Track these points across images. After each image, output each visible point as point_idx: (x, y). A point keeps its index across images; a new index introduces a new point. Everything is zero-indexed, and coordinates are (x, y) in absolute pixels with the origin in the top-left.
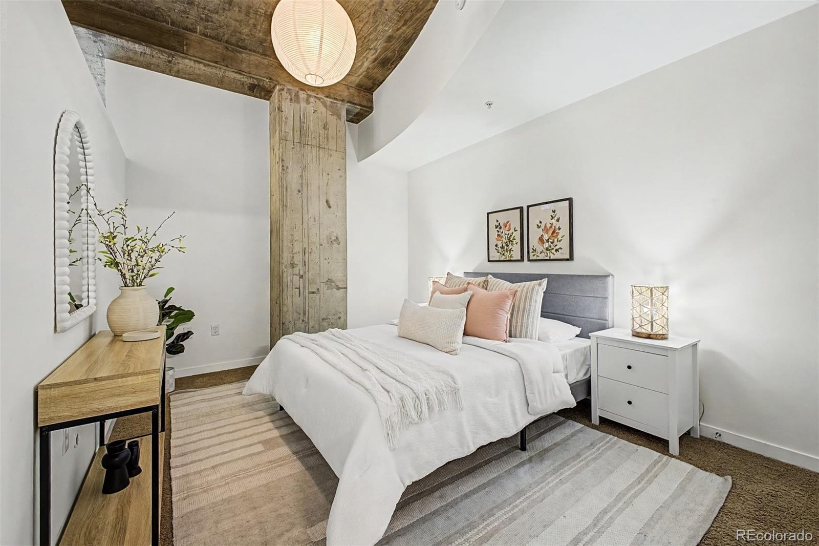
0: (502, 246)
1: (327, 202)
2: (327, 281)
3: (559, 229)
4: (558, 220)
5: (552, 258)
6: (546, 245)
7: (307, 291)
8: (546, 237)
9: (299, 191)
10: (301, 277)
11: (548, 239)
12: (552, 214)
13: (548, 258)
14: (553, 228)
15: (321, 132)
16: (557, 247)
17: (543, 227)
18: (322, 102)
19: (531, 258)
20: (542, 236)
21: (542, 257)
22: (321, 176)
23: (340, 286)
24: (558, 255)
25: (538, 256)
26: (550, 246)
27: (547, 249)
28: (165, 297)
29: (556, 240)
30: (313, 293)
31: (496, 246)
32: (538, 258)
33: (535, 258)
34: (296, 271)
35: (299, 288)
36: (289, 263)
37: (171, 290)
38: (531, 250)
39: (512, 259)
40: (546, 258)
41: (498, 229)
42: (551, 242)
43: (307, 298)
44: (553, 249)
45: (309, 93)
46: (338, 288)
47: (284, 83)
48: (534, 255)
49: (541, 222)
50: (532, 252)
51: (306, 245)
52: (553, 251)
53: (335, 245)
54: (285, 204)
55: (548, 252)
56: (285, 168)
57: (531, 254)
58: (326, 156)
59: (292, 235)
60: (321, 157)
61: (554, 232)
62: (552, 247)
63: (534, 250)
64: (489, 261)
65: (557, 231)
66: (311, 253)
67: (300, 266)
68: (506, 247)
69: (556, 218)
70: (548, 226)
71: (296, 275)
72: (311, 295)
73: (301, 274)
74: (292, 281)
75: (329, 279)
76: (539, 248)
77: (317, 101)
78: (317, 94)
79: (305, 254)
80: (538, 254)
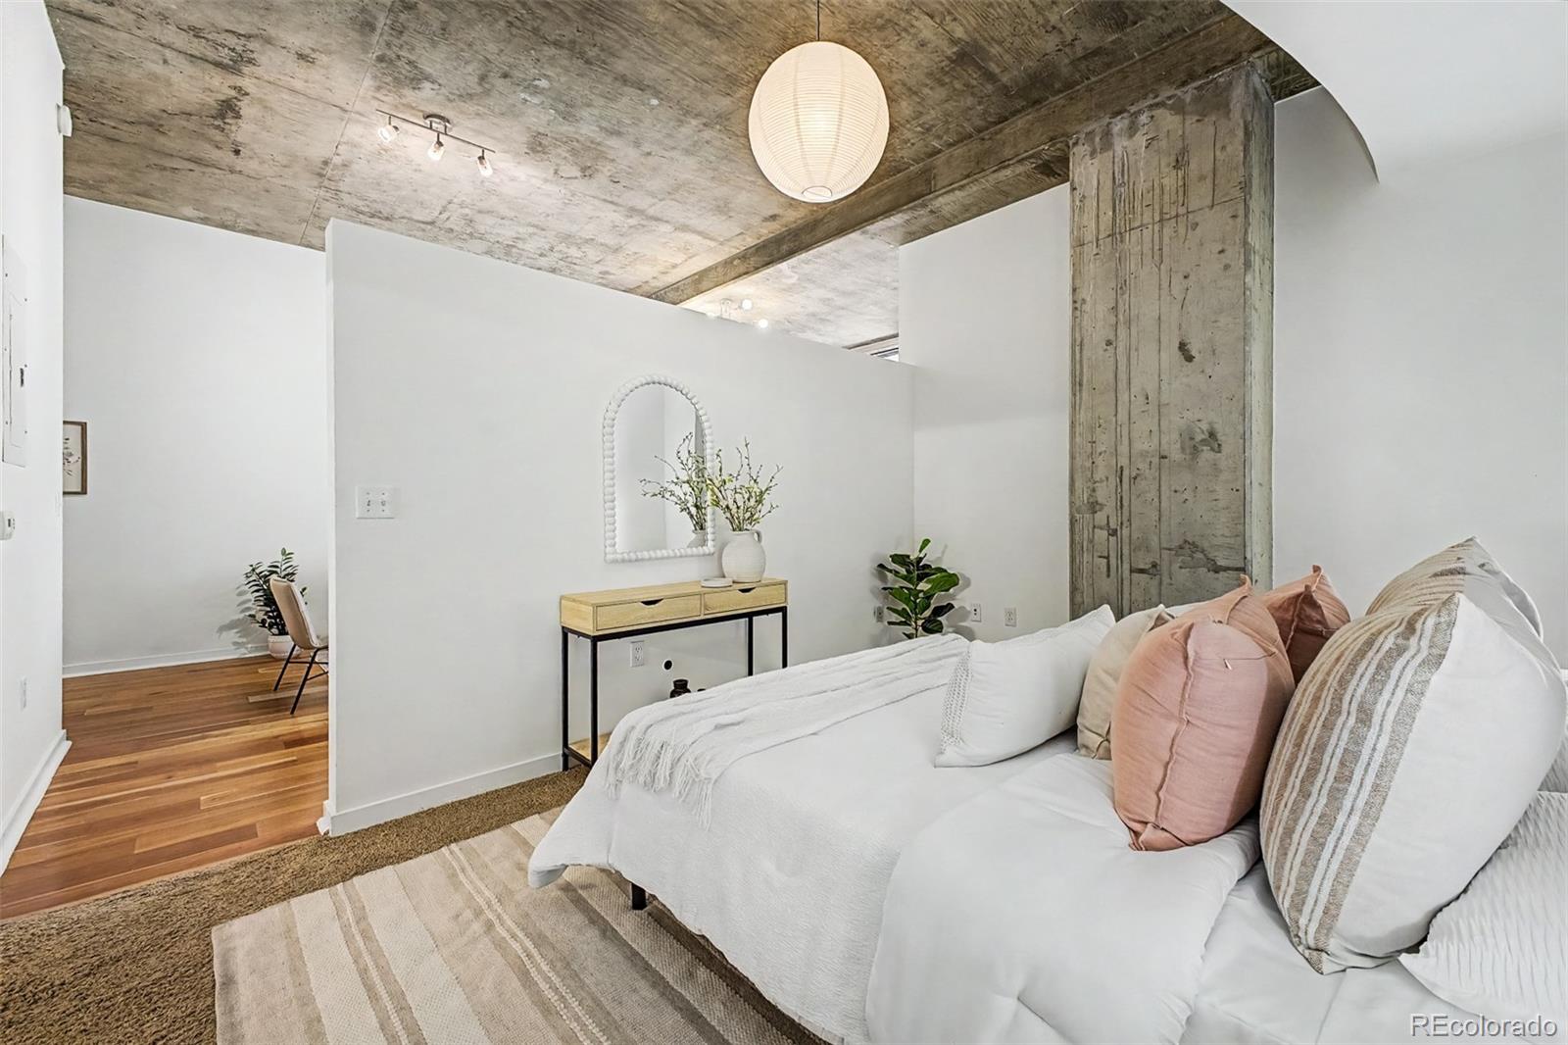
1: (1182, 347)
2: (1181, 548)
7: (1126, 566)
9: (1109, 343)
10: (1114, 533)
15: (1166, 181)
18: (1172, 108)
22: (1164, 292)
23: (1221, 562)
28: (920, 551)
30: (1142, 571)
34: (1100, 518)
35: (1108, 558)
36: (1086, 502)
37: (926, 542)
43: (1126, 583)
45: (1133, 109)
46: (1217, 570)
51: (1124, 461)
53: (1207, 454)
54: (1078, 380)
56: (1078, 305)
58: (1182, 230)
59: (1094, 442)
60: (1166, 240)
66: (1135, 478)
67: (1110, 508)
71: (1101, 528)
72: (1135, 575)
73: (1113, 525)
74: (1091, 541)
75: (1186, 541)
77: (1157, 112)
78: (1156, 97)
79: (1121, 481)
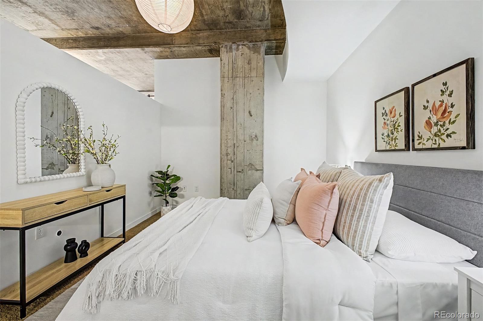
0: (388, 135)
1: (250, 112)
2: (249, 165)
3: (452, 106)
4: (450, 95)
5: (441, 146)
6: (435, 129)
7: (236, 171)
8: (434, 119)
9: (231, 108)
10: (232, 162)
11: (437, 122)
12: (443, 88)
13: (436, 146)
14: (444, 106)
15: (246, 66)
16: (449, 132)
17: (430, 107)
18: (247, 47)
19: (417, 146)
20: (430, 118)
21: (429, 145)
22: (245, 96)
23: (258, 169)
24: (449, 143)
25: (423, 144)
26: (440, 131)
27: (436, 135)
28: (167, 170)
29: (447, 122)
30: (240, 172)
31: (383, 135)
32: (424, 147)
33: (420, 146)
34: (229, 157)
35: (231, 169)
36: (225, 153)
37: (169, 166)
38: (416, 138)
39: (397, 148)
40: (434, 146)
41: (384, 117)
42: (441, 125)
43: (236, 175)
44: (444, 134)
45: (238, 43)
46: (257, 170)
47: (223, 42)
48: (419, 144)
49: (428, 102)
50: (418, 140)
51: (235, 142)
52: (444, 137)
53: (255, 141)
54: (223, 117)
55: (437, 139)
56: (223, 95)
57: (416, 142)
58: (250, 82)
59: (227, 136)
60: (246, 82)
61: (445, 112)
62: (442, 131)
63: (420, 137)
64: (376, 151)
65: (450, 109)
66: (238, 147)
67: (232, 155)
68: (391, 136)
69: (448, 93)
70: (438, 104)
71: (229, 160)
72: (238, 173)
73: (232, 159)
74: (227, 164)
75: (250, 164)
76: (426, 134)
77: (244, 47)
78: (244, 42)
79: (234, 147)
80: (425, 142)
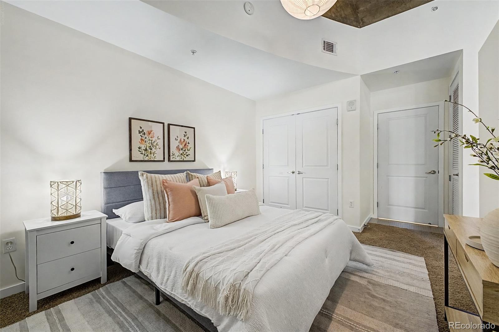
0: (146, 148)
3: (189, 143)
4: (188, 138)
5: (184, 160)
6: (181, 152)
8: (181, 147)
11: (182, 149)
12: (185, 134)
13: (182, 160)
14: (185, 142)
16: (187, 154)
17: (179, 140)
19: (171, 159)
20: (179, 146)
21: (178, 159)
24: (187, 158)
25: (175, 158)
26: (183, 153)
27: (181, 154)
29: (187, 149)
31: (139, 148)
32: (176, 160)
33: (174, 159)
38: (171, 154)
39: (155, 159)
40: (181, 160)
41: (141, 134)
42: (184, 150)
44: (185, 155)
48: (173, 158)
49: (178, 137)
50: (172, 156)
52: (185, 156)
55: (182, 156)
61: (185, 145)
62: (185, 153)
63: (174, 155)
64: (131, 160)
65: (188, 144)
68: (149, 150)
69: (187, 137)
70: (182, 140)
76: (177, 153)
80: (176, 157)
